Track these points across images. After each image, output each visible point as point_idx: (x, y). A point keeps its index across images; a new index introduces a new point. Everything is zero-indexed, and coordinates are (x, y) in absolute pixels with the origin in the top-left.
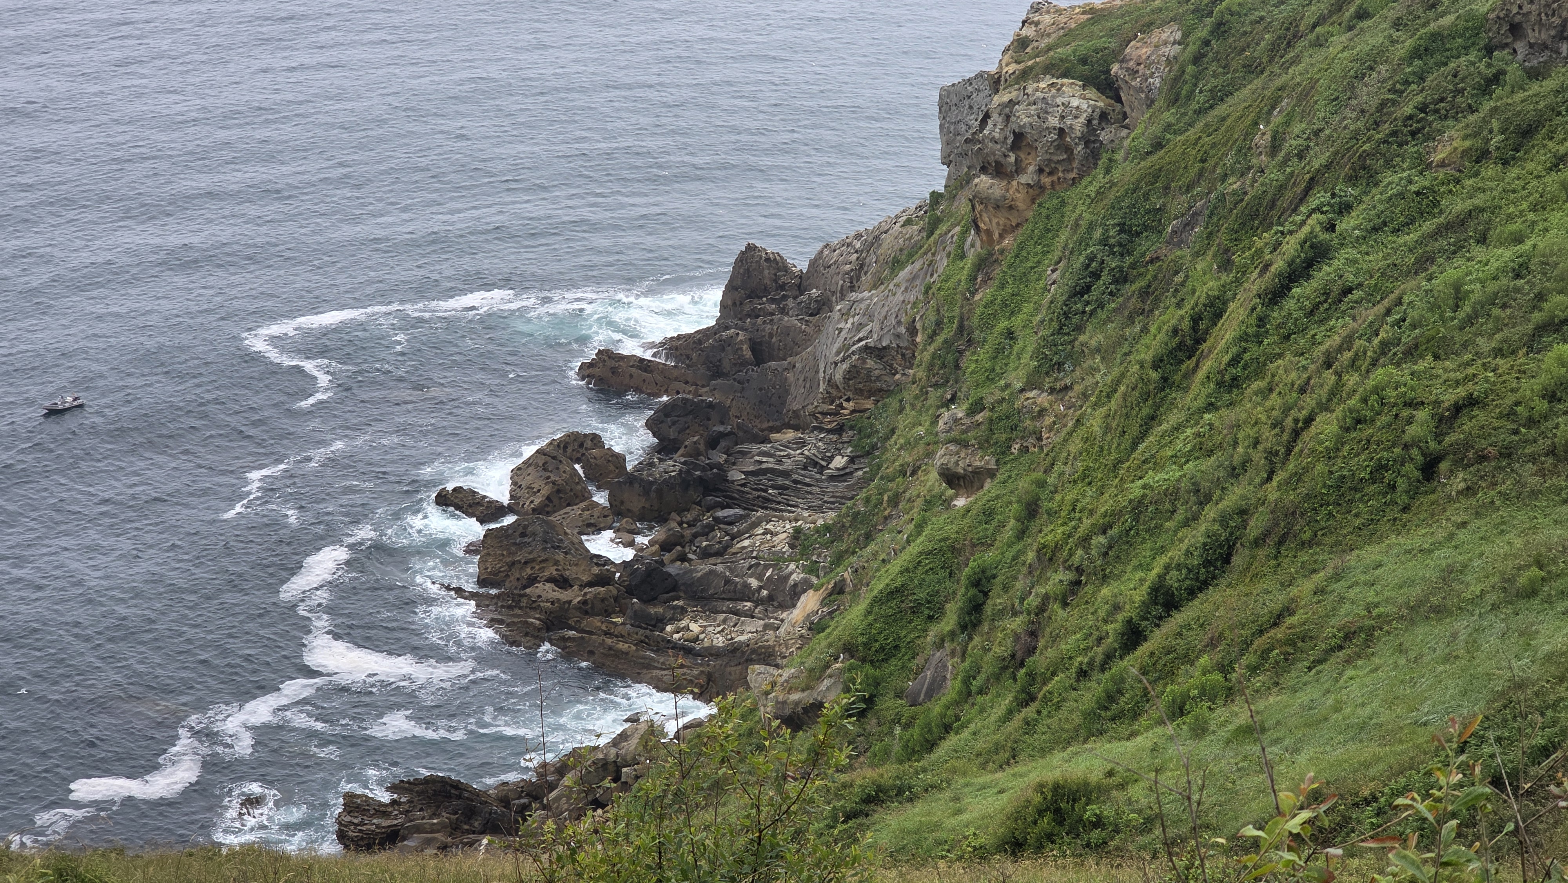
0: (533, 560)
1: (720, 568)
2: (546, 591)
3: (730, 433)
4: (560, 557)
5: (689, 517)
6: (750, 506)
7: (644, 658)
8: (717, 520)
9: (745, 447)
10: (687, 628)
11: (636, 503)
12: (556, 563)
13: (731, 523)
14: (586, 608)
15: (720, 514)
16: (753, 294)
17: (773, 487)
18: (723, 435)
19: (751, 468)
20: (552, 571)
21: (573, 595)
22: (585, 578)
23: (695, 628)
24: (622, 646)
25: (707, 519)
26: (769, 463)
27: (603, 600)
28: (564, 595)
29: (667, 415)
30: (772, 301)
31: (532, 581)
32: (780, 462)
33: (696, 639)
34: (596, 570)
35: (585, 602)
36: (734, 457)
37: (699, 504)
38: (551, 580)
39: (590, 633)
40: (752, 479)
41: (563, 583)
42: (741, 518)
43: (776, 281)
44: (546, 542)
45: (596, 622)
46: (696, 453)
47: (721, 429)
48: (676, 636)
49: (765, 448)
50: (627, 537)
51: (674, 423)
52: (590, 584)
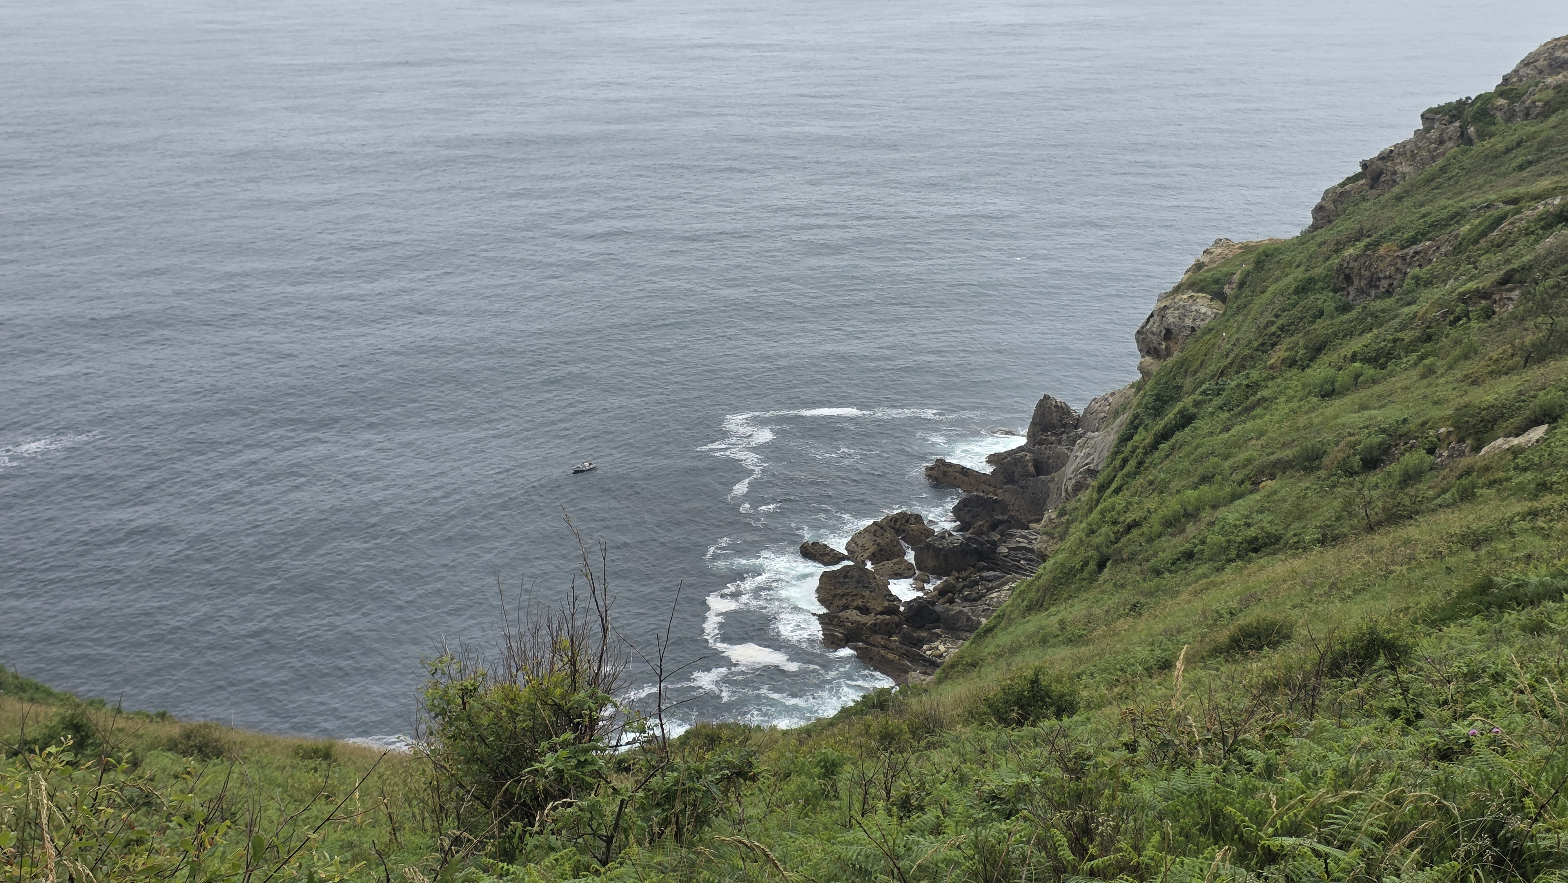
0: (848, 594)
1: (966, 610)
2: (853, 615)
3: (1006, 521)
4: (867, 593)
5: (964, 574)
6: (1006, 570)
7: (903, 665)
8: (982, 578)
9: (1013, 531)
10: (937, 648)
11: (931, 563)
12: (863, 597)
13: (989, 581)
14: (875, 629)
15: (985, 574)
16: (1044, 430)
17: (1024, 559)
18: (1000, 522)
19: (1014, 546)
20: (859, 602)
21: (869, 620)
22: (879, 609)
23: (942, 648)
24: (890, 656)
25: (976, 577)
26: (1024, 543)
27: (887, 624)
28: (863, 619)
29: (965, 506)
30: (1055, 434)
31: (846, 607)
32: (1030, 543)
33: (941, 656)
34: (886, 604)
35: (875, 625)
36: (1006, 537)
37: (974, 566)
38: (857, 608)
39: (875, 646)
40: (1013, 553)
41: (864, 610)
42: (999, 578)
43: (1061, 421)
44: (858, 582)
45: (879, 639)
46: (980, 533)
47: (1000, 517)
48: (928, 653)
49: (1024, 532)
50: (920, 584)
51: (969, 511)
52: (881, 613)
